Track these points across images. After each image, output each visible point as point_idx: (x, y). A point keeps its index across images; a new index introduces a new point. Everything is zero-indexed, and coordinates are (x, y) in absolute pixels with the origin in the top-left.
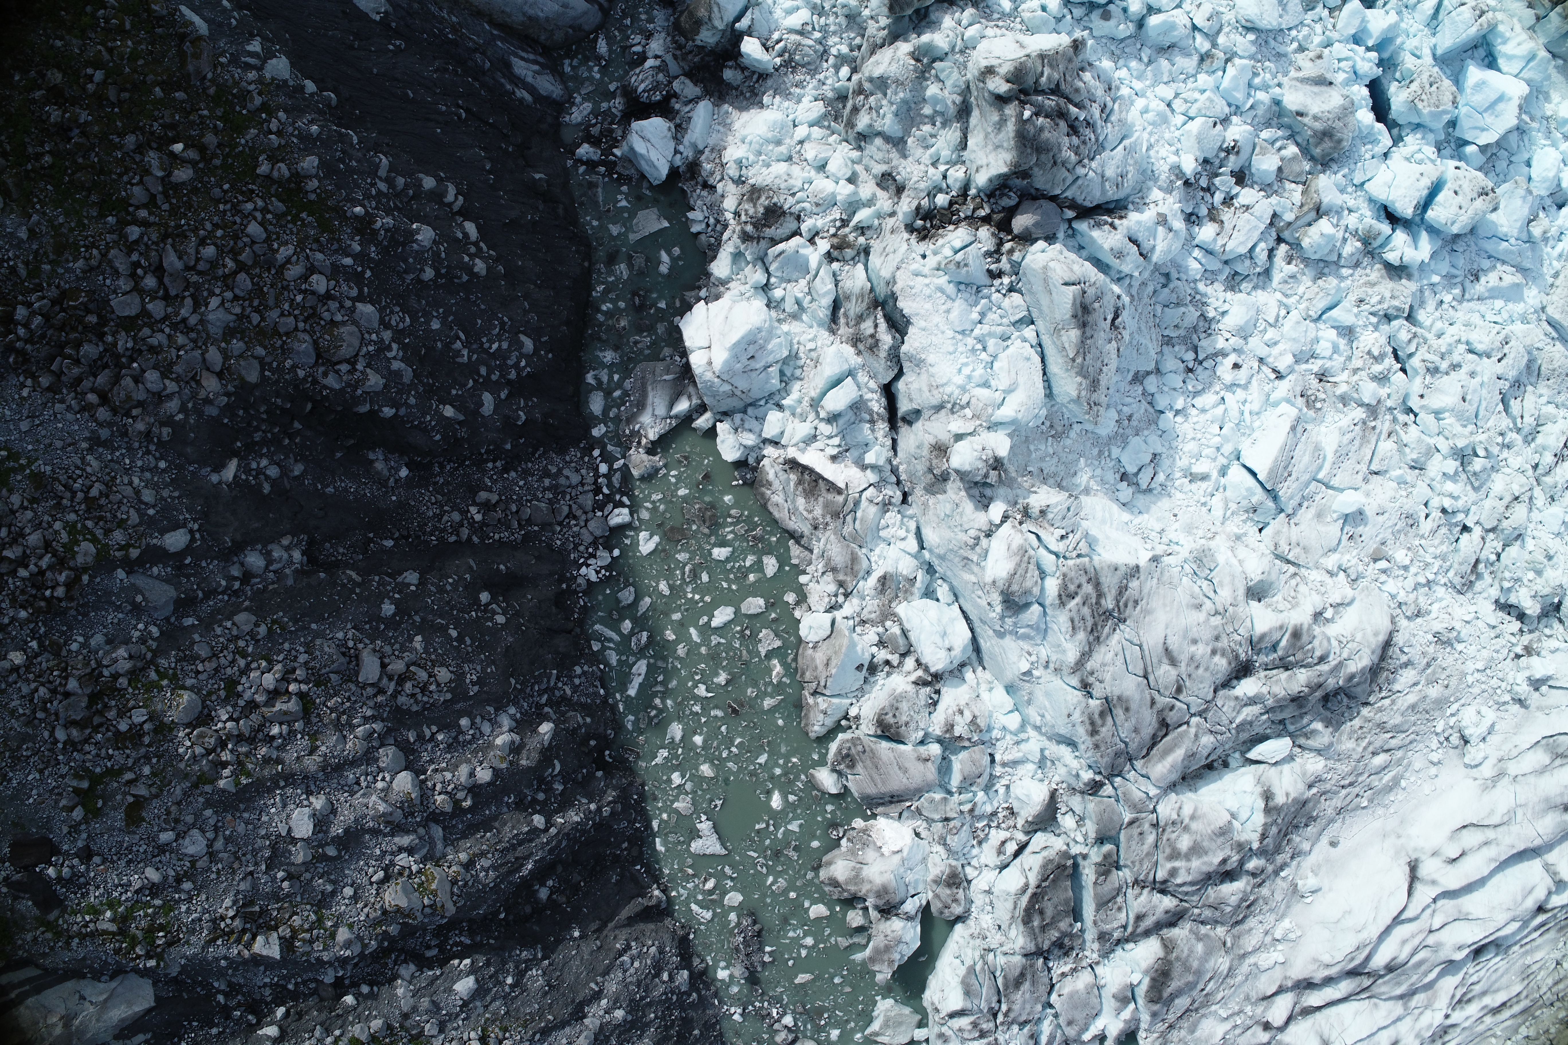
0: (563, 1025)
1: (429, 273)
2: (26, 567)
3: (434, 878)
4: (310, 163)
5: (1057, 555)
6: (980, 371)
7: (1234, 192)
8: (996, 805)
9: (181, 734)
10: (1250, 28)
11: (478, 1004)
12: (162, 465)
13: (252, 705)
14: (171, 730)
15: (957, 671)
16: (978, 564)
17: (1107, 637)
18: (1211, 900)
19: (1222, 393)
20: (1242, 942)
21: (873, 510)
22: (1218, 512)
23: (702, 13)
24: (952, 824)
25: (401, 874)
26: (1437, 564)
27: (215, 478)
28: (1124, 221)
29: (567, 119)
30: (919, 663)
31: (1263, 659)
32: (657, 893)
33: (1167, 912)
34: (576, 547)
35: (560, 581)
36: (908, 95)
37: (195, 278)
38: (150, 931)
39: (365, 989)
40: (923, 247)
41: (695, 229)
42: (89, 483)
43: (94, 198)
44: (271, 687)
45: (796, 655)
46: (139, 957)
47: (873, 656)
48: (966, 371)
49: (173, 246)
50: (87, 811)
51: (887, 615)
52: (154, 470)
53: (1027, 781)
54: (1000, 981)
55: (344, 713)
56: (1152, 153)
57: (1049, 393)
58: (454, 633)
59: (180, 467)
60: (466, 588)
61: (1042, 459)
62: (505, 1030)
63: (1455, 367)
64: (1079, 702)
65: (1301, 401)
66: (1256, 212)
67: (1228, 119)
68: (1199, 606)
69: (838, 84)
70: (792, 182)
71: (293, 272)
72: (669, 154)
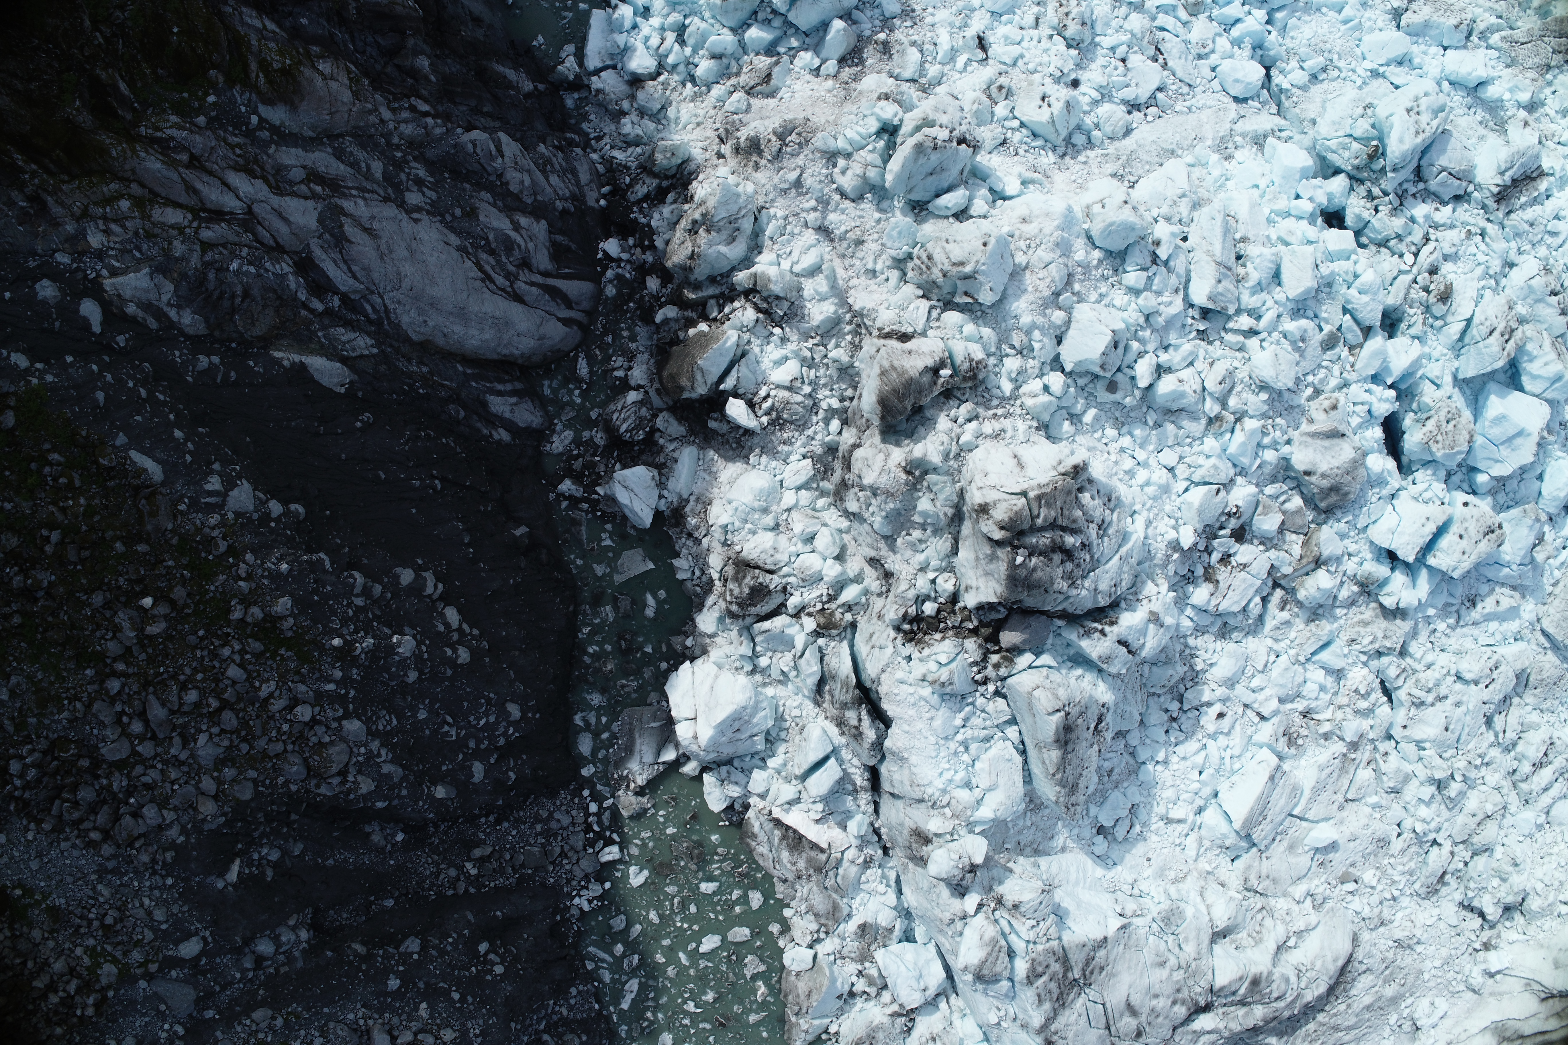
1: (413, 676)
4: (283, 604)
5: (1028, 942)
6: (961, 773)
7: (1232, 551)
10: (1264, 387)
12: (169, 881)
15: (931, 1004)
17: (1072, 1002)
19: (1204, 741)
21: (854, 868)
22: (1191, 852)
23: (684, 382)
26: (1404, 879)
27: (220, 885)
28: (1115, 628)
29: (548, 448)
30: (894, 998)
31: (1222, 1001)
34: (569, 881)
35: (554, 914)
36: (898, 505)
37: (181, 721)
40: (910, 649)
41: (680, 576)
43: (69, 653)
45: (780, 980)
47: (853, 985)
48: (948, 774)
49: (154, 693)
51: (865, 957)
52: (163, 888)
56: (1150, 531)
57: (1030, 783)
58: (456, 995)
59: (186, 881)
60: (465, 944)
61: (1020, 832)
63: (1441, 699)
65: (1283, 741)
66: (1253, 569)
67: (1232, 481)
68: (1163, 964)
69: (827, 439)
70: (778, 556)
71: (277, 705)
72: (653, 501)
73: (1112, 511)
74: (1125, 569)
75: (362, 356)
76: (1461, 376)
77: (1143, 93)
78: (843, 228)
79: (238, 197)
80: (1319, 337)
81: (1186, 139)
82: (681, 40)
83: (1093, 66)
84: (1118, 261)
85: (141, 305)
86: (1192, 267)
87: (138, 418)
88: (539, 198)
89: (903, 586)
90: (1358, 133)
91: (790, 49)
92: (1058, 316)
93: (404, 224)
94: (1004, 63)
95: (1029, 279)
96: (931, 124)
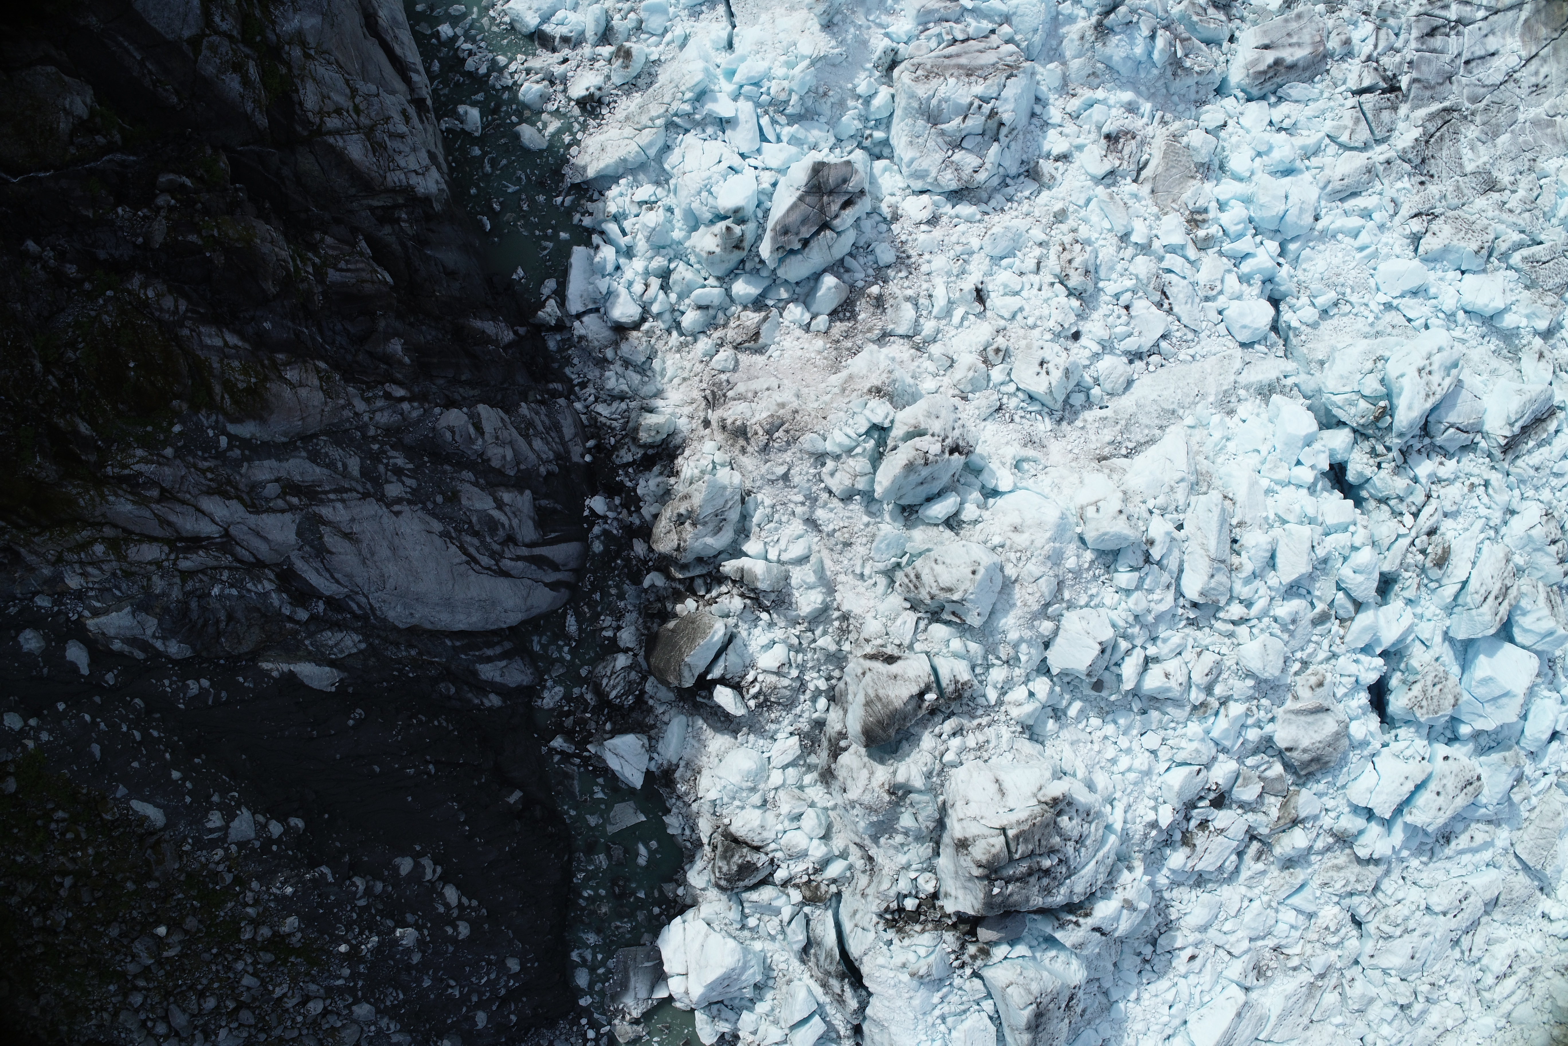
1: (416, 958)
4: (291, 923)
6: (938, 1042)
7: (1210, 818)
10: (1249, 674)
19: (1176, 980)
28: (1089, 919)
29: (539, 703)
40: (891, 934)
41: (670, 831)
43: (92, 973)
48: (925, 1045)
49: (175, 1002)
56: (1129, 816)
63: (1406, 931)
65: (1252, 975)
66: (1230, 833)
67: (1214, 759)
69: (815, 716)
70: (765, 834)
71: (290, 1003)
72: (643, 763)
73: (1090, 823)
74: (1101, 869)
75: (350, 655)
76: (1451, 634)
77: (1146, 342)
78: (831, 527)
79: (213, 521)
80: (1311, 615)
81: (1188, 396)
82: (665, 287)
83: (1095, 315)
84: (1111, 557)
85: (126, 641)
86: (1185, 557)
87: (135, 764)
88: (522, 467)
89: (885, 885)
90: (1366, 392)
91: (780, 300)
92: (1046, 627)
93: (385, 520)
94: (1002, 317)
95: (1018, 593)
96: (921, 434)
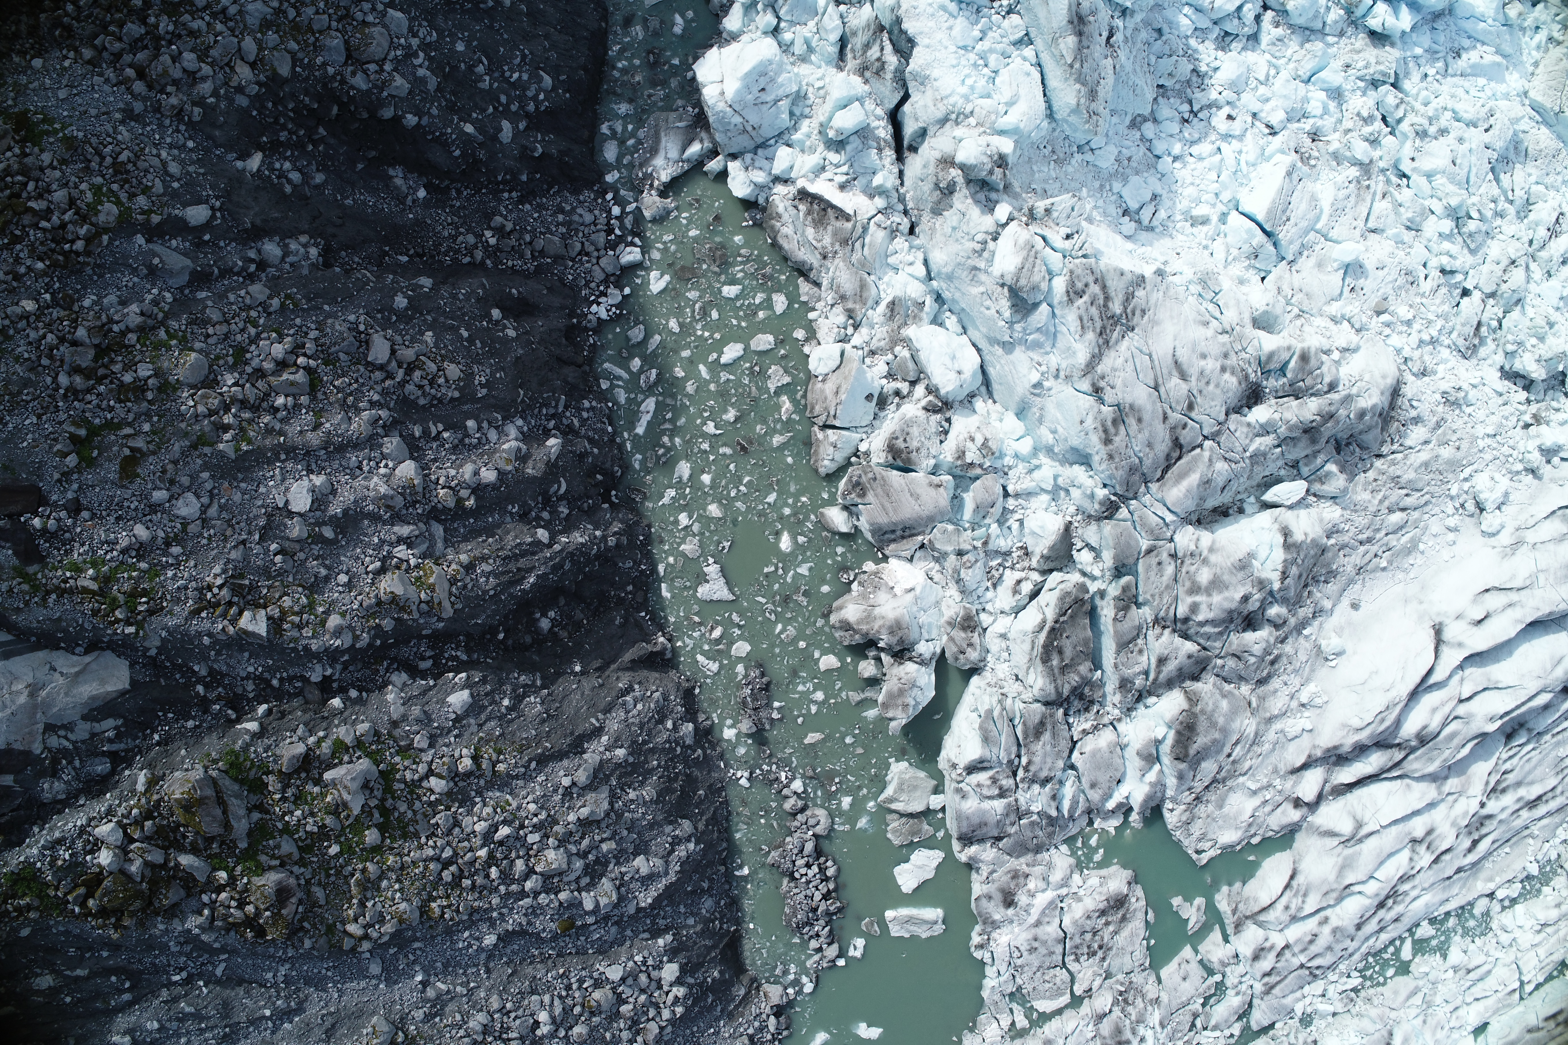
0: (560, 756)
2: (49, 221)
3: (432, 572)
5: (1063, 254)
6: (982, 82)
8: (1010, 543)
9: (185, 394)
11: (472, 721)
12: (191, 144)
13: (260, 373)
14: (175, 390)
15: (967, 400)
16: (986, 272)
17: (1117, 342)
18: (1234, 647)
19: (1218, 143)
20: (1267, 704)
21: (881, 235)
22: (1220, 255)
24: (965, 558)
25: (398, 567)
26: (1440, 323)
27: (239, 165)
30: (930, 390)
31: (1271, 383)
32: (661, 639)
33: (1190, 657)
34: (587, 285)
35: (572, 315)
38: (133, 595)
39: (354, 694)
42: (118, 149)
44: (280, 356)
45: (806, 391)
46: (118, 621)
47: (883, 387)
48: (969, 82)
50: (82, 459)
51: (896, 341)
52: (183, 147)
53: (1041, 514)
54: (1019, 730)
55: (351, 394)
57: (1050, 114)
58: (465, 334)
59: (207, 151)
60: (478, 300)
61: (1045, 181)
62: (500, 752)
63: (1443, 132)
64: (1092, 407)
68: (1207, 324)
